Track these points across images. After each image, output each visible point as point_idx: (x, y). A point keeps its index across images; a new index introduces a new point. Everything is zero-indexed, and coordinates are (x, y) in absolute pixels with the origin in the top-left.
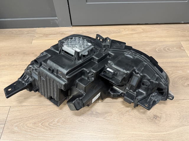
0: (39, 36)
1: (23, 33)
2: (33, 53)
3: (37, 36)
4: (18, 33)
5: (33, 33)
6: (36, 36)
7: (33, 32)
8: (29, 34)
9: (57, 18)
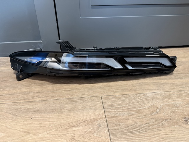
9: (41, 41)
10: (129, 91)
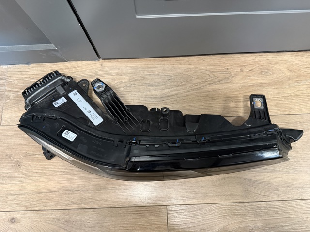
6: (10, 94)
10: (205, 197)
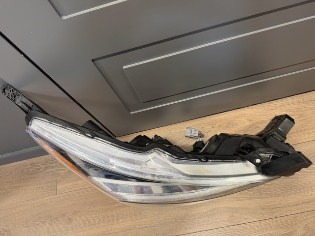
0: (66, 172)
1: (39, 169)
2: (64, 215)
3: (62, 172)
4: (31, 170)
5: (55, 167)
6: (60, 172)
7: (54, 164)
8: (49, 170)
10: (201, 226)
